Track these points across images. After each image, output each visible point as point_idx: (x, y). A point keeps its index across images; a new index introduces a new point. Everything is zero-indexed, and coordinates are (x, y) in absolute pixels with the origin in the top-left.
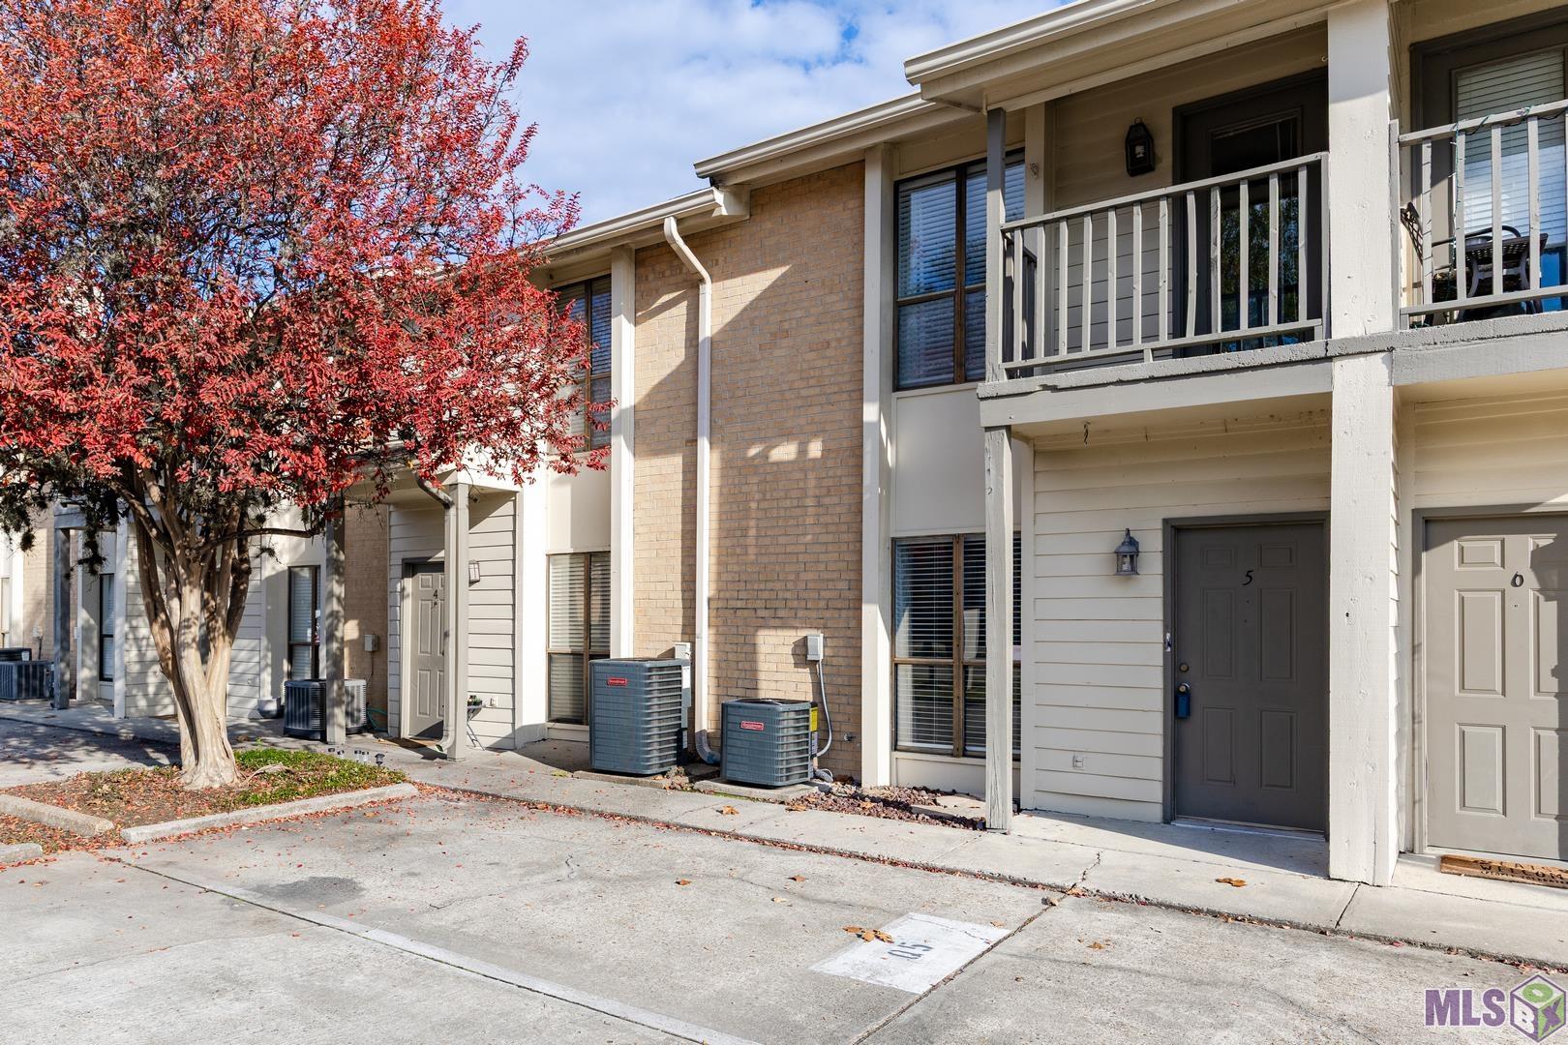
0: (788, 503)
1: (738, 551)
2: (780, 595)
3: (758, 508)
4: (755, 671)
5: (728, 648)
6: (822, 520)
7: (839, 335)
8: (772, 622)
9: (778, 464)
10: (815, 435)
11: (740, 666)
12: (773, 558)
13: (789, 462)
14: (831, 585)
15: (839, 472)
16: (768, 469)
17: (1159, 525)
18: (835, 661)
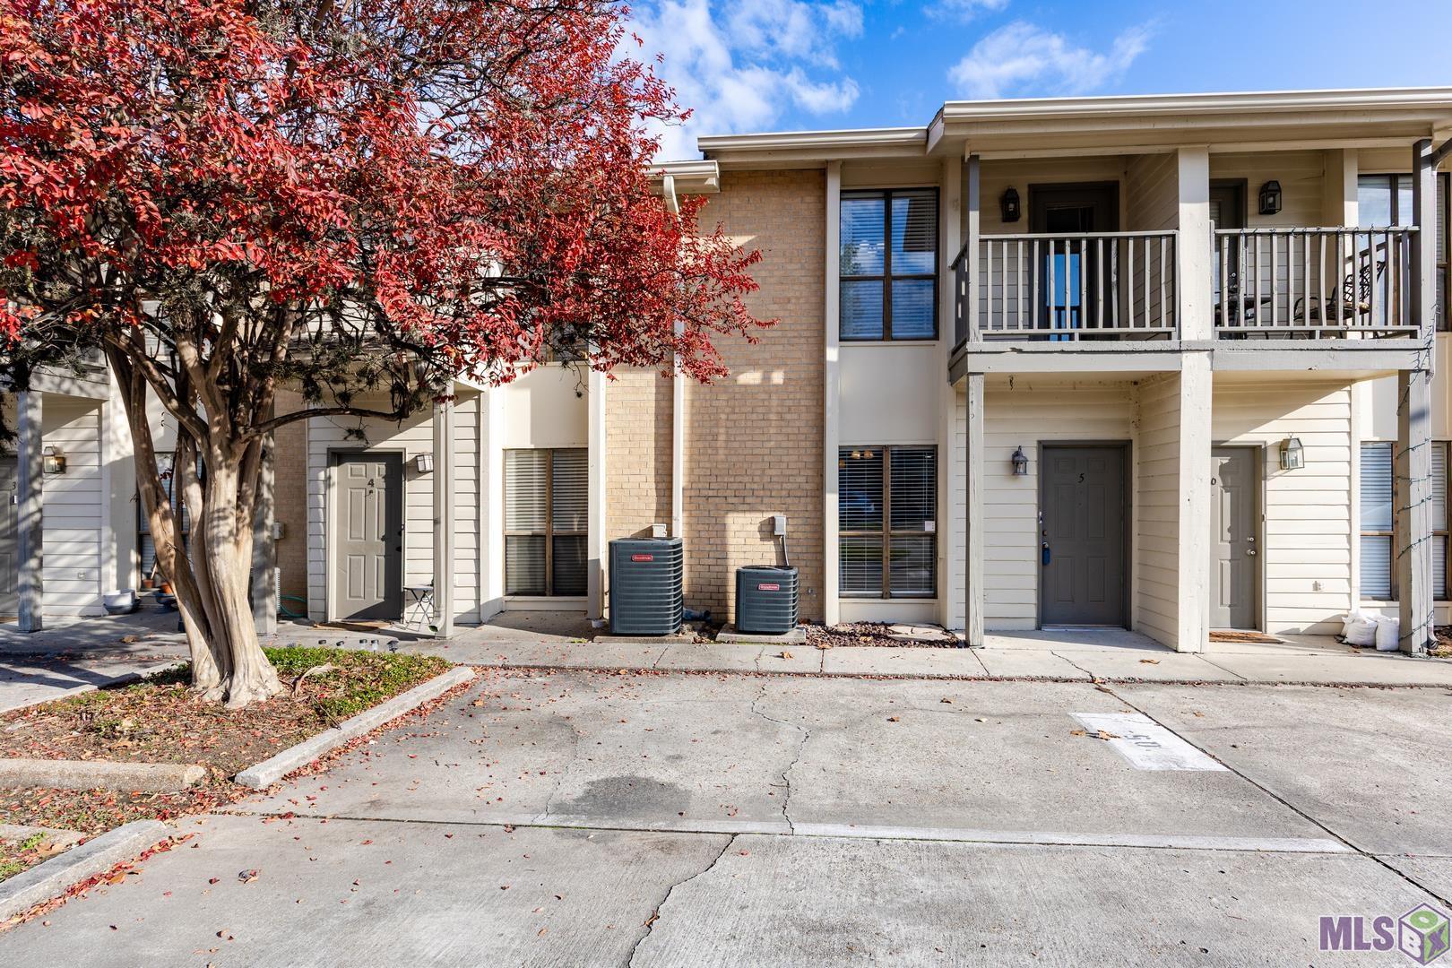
0: (754, 416)
1: (710, 451)
2: (748, 486)
3: (727, 420)
4: (724, 545)
5: (700, 527)
6: (784, 430)
7: (798, 294)
8: (741, 507)
9: (745, 386)
10: (778, 367)
11: (712, 541)
12: (741, 458)
13: (754, 386)
14: (791, 479)
15: (798, 396)
16: (737, 390)
17: (1035, 444)
18: (795, 535)
